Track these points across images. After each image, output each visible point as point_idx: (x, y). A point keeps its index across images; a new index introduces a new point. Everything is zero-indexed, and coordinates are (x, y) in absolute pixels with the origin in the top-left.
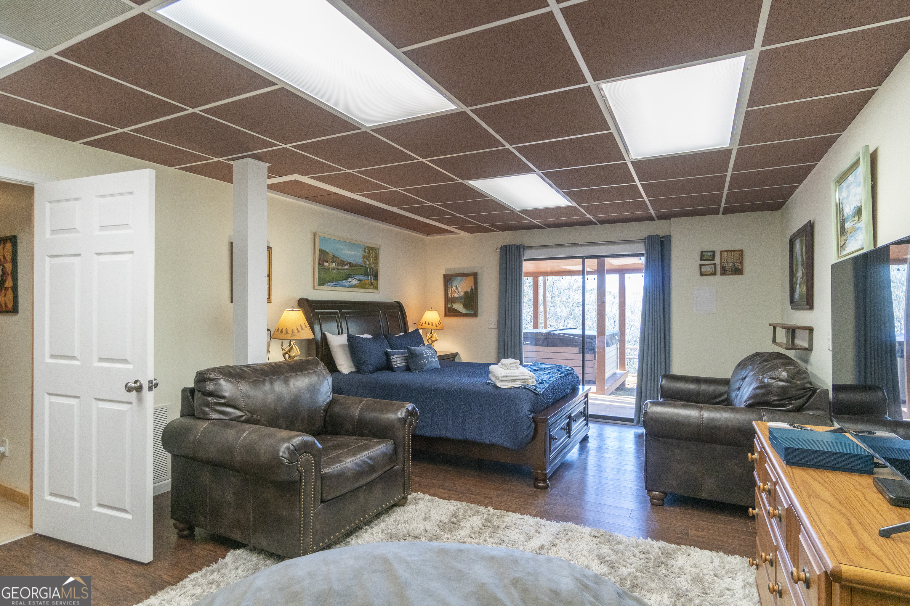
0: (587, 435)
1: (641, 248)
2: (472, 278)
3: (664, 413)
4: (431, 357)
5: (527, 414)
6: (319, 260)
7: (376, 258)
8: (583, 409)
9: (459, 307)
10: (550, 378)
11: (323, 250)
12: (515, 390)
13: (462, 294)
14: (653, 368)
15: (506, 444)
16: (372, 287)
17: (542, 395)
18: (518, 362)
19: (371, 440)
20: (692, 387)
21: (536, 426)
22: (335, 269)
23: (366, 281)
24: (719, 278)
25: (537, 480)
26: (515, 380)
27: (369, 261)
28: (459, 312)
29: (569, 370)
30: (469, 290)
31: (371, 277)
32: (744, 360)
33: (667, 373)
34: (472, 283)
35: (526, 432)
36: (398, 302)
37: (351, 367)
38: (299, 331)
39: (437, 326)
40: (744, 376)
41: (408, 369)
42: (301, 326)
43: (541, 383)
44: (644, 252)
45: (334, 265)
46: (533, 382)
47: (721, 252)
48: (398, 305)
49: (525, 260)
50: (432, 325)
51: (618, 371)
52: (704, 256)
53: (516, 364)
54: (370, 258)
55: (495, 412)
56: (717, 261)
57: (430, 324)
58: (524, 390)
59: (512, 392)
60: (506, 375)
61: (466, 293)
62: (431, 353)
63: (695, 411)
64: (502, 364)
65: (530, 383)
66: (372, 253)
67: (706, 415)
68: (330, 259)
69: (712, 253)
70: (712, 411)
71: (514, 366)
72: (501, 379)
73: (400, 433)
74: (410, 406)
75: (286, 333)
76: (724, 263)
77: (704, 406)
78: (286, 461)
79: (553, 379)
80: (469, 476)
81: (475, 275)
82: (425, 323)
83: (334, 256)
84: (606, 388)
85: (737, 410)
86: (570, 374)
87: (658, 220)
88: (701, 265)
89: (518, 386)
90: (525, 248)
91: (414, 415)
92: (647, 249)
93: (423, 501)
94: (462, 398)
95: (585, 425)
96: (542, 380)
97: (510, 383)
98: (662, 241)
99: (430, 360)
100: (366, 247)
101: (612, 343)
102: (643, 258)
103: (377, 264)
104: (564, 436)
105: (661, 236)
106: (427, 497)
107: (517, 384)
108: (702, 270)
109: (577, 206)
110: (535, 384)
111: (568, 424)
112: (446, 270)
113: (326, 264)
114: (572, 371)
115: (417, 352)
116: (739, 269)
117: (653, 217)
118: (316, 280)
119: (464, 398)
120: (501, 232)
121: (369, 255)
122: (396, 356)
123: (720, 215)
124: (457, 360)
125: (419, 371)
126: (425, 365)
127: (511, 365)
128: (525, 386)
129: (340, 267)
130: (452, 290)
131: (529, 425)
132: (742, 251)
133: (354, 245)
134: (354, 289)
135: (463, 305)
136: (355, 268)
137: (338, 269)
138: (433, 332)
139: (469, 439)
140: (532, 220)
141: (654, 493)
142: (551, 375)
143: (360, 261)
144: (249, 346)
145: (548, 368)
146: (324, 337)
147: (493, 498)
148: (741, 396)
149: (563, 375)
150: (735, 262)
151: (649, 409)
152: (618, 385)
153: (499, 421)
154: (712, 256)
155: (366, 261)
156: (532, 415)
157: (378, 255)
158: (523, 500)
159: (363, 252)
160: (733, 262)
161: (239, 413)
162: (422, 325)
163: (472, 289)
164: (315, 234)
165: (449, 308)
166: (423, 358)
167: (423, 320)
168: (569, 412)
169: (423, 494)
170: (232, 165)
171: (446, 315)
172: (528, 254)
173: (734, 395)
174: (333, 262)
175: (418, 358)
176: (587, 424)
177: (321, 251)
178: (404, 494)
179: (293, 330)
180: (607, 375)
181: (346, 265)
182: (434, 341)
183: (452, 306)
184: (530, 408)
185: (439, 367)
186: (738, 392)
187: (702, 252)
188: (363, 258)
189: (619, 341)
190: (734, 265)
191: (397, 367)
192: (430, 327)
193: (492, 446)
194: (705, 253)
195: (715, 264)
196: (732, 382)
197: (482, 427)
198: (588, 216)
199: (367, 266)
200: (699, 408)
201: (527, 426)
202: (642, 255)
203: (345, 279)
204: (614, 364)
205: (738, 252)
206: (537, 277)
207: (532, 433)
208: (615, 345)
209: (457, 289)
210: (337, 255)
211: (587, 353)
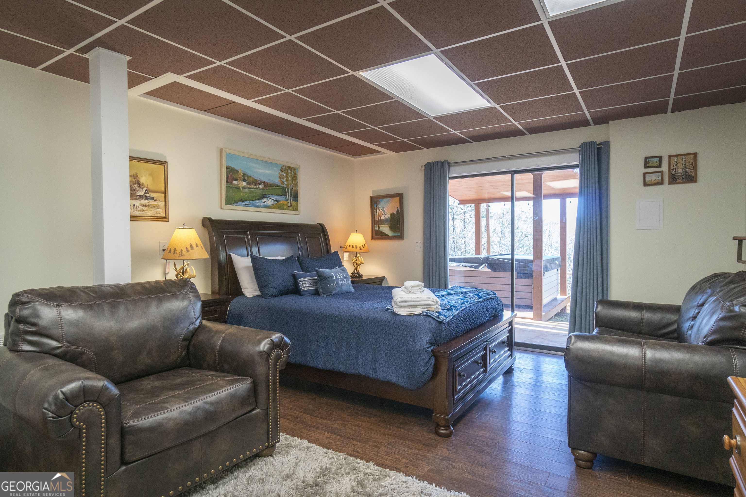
0: (511, 367)
1: (575, 159)
2: (398, 199)
3: (593, 350)
4: (342, 280)
5: (425, 347)
6: (227, 178)
7: (296, 178)
8: (506, 338)
9: (385, 229)
10: (463, 303)
11: (231, 168)
12: (415, 317)
13: (388, 216)
14: (588, 293)
15: (402, 382)
16: (291, 208)
17: (448, 323)
18: (421, 285)
19: (225, 377)
20: (633, 315)
21: (436, 360)
22: (246, 188)
23: (284, 202)
24: (666, 187)
25: (438, 426)
26: (416, 306)
27: (287, 181)
28: (385, 235)
29: (489, 295)
30: (395, 212)
31: (289, 198)
32: (699, 283)
33: (605, 299)
34: (398, 205)
35: (423, 369)
36: (320, 224)
37: (255, 290)
38: (188, 251)
39: (361, 249)
40: (700, 302)
41: (316, 293)
42: (191, 245)
43: (448, 309)
44: (578, 163)
45: (245, 184)
46: (437, 308)
47: (670, 157)
48: (321, 227)
49: (451, 178)
50: (356, 248)
51: (559, 297)
52: (649, 163)
53: (420, 288)
54: (288, 177)
55: (391, 343)
56: (665, 167)
57: (354, 246)
58: (425, 318)
59: (412, 319)
60: (405, 299)
61: (392, 215)
62: (343, 276)
63: (634, 349)
64: (405, 288)
65: (433, 309)
66: (291, 173)
67: (650, 354)
68: (240, 177)
69: (658, 159)
70: (658, 349)
71: (417, 290)
72: (399, 304)
73: (261, 370)
74: (276, 336)
75: (175, 253)
76: (673, 169)
77: (647, 342)
78: (51, 414)
79: (467, 305)
80: (365, 416)
81: (400, 196)
82: (350, 246)
83: (244, 175)
84: (543, 314)
85: (692, 349)
86: (492, 298)
87: (595, 125)
88: (645, 174)
89: (419, 312)
90: (450, 165)
91: (283, 346)
92: (582, 158)
93: (297, 449)
94: (357, 326)
95: (509, 356)
96: (451, 306)
97: (410, 310)
98: (599, 149)
99: (340, 283)
100: (283, 166)
101: (552, 268)
102: (577, 170)
103: (296, 185)
104: (478, 370)
105: (597, 143)
106: (305, 443)
107: (418, 311)
108: (646, 180)
109: (497, 107)
110: (440, 310)
111: (484, 357)
112: (373, 191)
113: (235, 182)
114: (495, 296)
115: (325, 275)
116: (691, 176)
117: (588, 120)
118: (223, 199)
119: (359, 326)
120: (426, 149)
121: (287, 175)
122: (303, 279)
123: (669, 114)
124: (384, 284)
125: (327, 295)
126: (334, 288)
127: (413, 289)
128: (427, 313)
129: (252, 186)
130: (379, 212)
131: (427, 360)
132: (695, 155)
133: (268, 164)
134: (270, 210)
135: (389, 227)
136: (270, 188)
137: (250, 188)
138: (358, 255)
139: (362, 374)
140: (454, 132)
141: (581, 452)
142: (466, 299)
143: (277, 180)
144: (105, 264)
145: (466, 292)
146: (230, 260)
147: (383, 447)
148: (698, 330)
149: (481, 300)
150: (686, 168)
151: (573, 344)
152: (558, 309)
153: (395, 354)
154: (658, 162)
155: (284, 181)
156: (432, 347)
157: (297, 175)
158: (417, 452)
159: (280, 171)
160: (685, 168)
161: (54, 344)
162: (346, 249)
163: (398, 210)
164: (221, 150)
165: (376, 231)
166: (333, 281)
167: (348, 243)
168: (486, 343)
169: (301, 439)
170: (88, 59)
171: (373, 238)
172: (454, 171)
173: (687, 325)
174: (244, 180)
175: (327, 280)
176: (511, 355)
177: (229, 168)
178: (268, 442)
179: (181, 250)
180: (545, 301)
181: (260, 184)
182: (360, 265)
183: (379, 229)
184: (430, 340)
185: (353, 290)
186: (692, 323)
187: (646, 158)
188: (280, 178)
189: (560, 266)
190: (686, 172)
191: (303, 291)
192: (354, 250)
193: (388, 383)
194: (650, 159)
195: (662, 172)
196: (683, 309)
197: (377, 361)
198: (514, 122)
199: (285, 186)
200: (640, 345)
201: (425, 362)
202: (576, 166)
203: (258, 199)
204: (555, 289)
205: (691, 156)
206: (479, 204)
207: (431, 370)
208: (556, 270)
209: (383, 211)
210: (249, 173)
211: (518, 277)
